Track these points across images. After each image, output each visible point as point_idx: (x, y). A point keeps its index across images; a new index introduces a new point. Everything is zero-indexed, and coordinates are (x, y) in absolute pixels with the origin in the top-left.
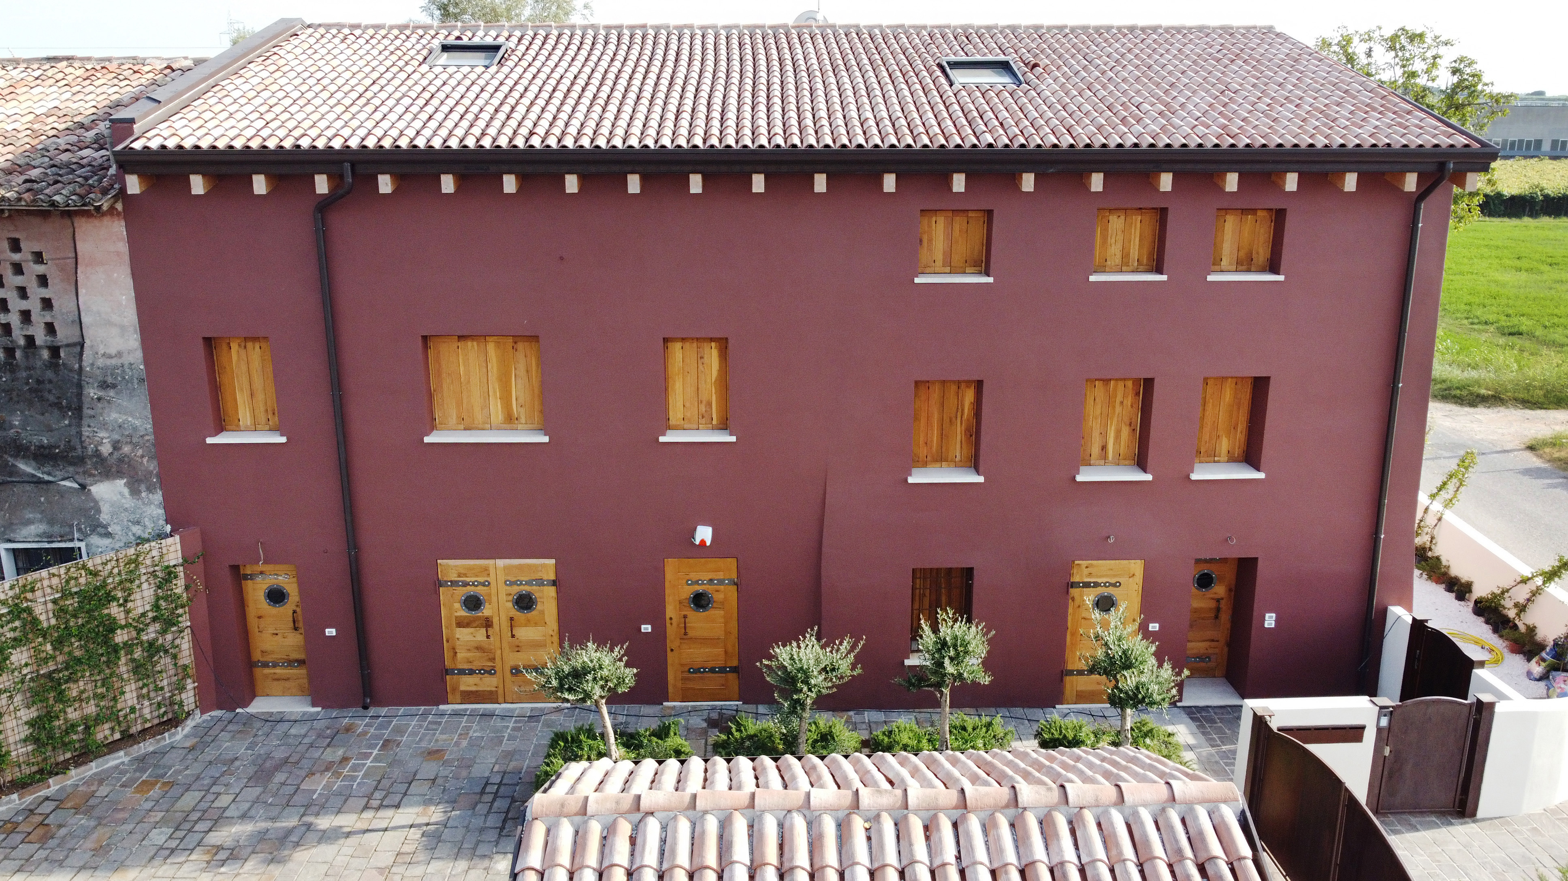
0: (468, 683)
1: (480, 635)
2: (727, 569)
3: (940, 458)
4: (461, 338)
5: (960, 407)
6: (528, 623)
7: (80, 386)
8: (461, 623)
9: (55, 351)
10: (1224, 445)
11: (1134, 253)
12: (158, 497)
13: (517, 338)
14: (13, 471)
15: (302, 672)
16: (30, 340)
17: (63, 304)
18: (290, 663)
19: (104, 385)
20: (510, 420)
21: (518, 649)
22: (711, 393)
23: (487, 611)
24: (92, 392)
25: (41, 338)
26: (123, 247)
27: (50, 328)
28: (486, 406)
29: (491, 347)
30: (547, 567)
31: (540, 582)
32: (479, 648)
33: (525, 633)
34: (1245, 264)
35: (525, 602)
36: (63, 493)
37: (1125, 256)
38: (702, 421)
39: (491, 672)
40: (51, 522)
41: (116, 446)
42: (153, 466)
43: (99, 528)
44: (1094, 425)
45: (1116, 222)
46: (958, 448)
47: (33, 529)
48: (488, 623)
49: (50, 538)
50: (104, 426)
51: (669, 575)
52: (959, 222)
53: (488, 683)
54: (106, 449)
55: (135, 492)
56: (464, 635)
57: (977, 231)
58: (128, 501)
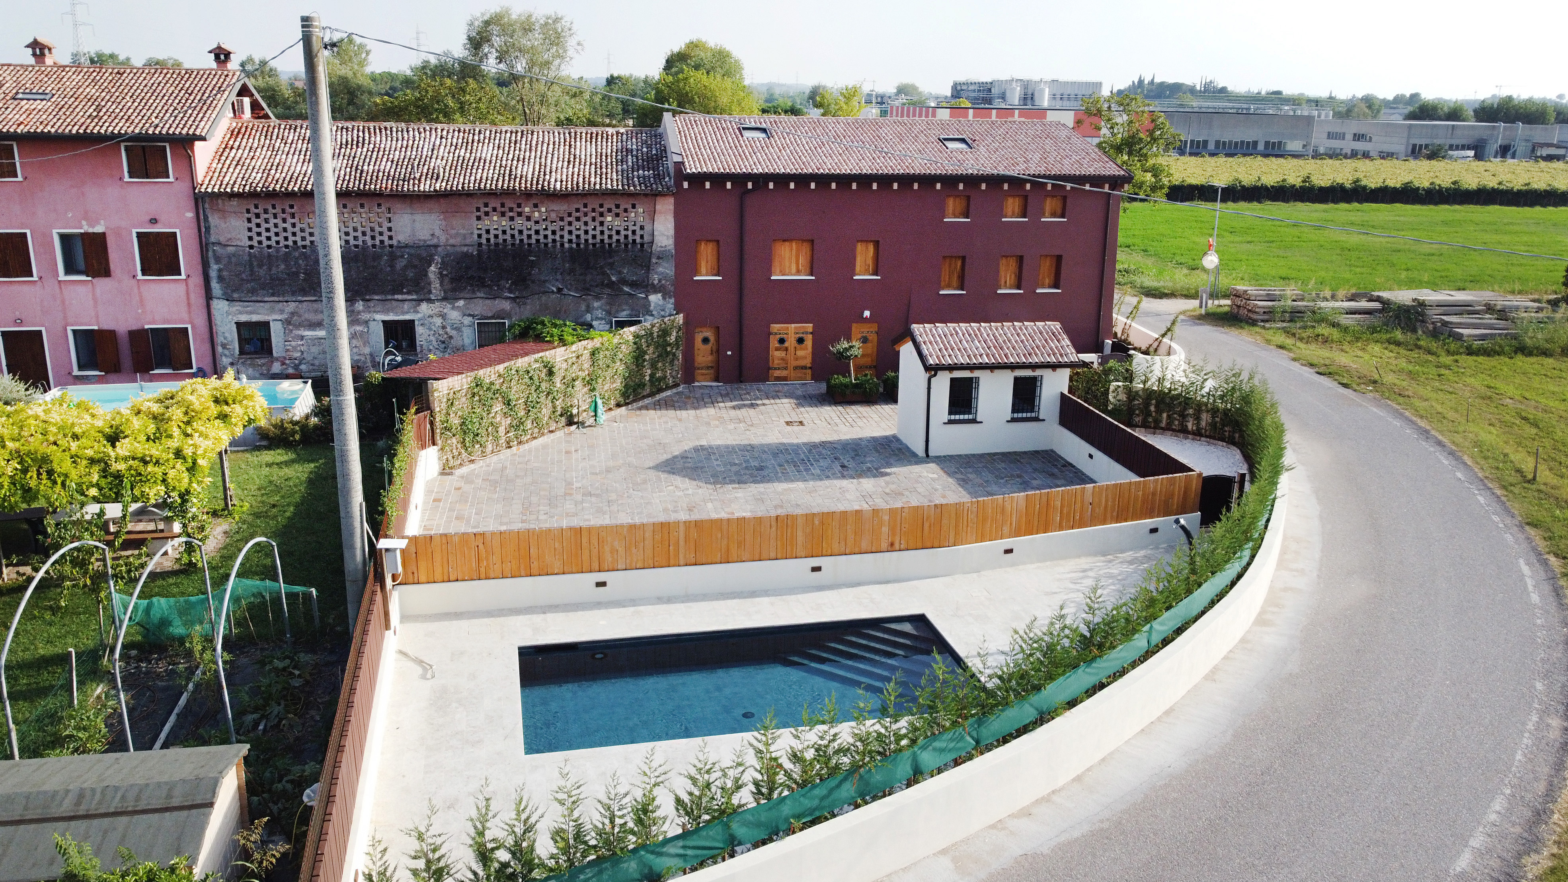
0: (777, 373)
1: (783, 354)
2: (874, 327)
3: (949, 286)
4: (784, 241)
5: (956, 268)
6: (801, 349)
7: (650, 258)
8: (777, 349)
9: (642, 245)
10: (1047, 281)
11: (1017, 210)
12: (672, 300)
13: (803, 241)
14: (622, 290)
15: (712, 371)
16: (634, 241)
17: (648, 228)
18: (708, 368)
19: (659, 258)
20: (798, 272)
21: (797, 359)
22: (870, 262)
23: (786, 344)
24: (654, 260)
25: (638, 240)
26: (672, 207)
27: (642, 237)
28: (790, 267)
29: (794, 244)
30: (809, 327)
31: (807, 333)
32: (782, 359)
33: (800, 353)
34: (1053, 215)
35: (801, 341)
36: (639, 298)
37: (1013, 212)
38: (866, 272)
39: (786, 369)
40: (632, 310)
41: (660, 281)
42: (672, 289)
43: (649, 313)
44: (1002, 273)
45: (1010, 200)
46: (955, 281)
47: (625, 313)
48: (786, 349)
49: (631, 316)
50: (656, 273)
51: (853, 329)
52: (958, 200)
53: (784, 373)
54: (656, 282)
55: (664, 298)
56: (778, 354)
57: (964, 203)
58: (661, 302)
